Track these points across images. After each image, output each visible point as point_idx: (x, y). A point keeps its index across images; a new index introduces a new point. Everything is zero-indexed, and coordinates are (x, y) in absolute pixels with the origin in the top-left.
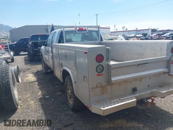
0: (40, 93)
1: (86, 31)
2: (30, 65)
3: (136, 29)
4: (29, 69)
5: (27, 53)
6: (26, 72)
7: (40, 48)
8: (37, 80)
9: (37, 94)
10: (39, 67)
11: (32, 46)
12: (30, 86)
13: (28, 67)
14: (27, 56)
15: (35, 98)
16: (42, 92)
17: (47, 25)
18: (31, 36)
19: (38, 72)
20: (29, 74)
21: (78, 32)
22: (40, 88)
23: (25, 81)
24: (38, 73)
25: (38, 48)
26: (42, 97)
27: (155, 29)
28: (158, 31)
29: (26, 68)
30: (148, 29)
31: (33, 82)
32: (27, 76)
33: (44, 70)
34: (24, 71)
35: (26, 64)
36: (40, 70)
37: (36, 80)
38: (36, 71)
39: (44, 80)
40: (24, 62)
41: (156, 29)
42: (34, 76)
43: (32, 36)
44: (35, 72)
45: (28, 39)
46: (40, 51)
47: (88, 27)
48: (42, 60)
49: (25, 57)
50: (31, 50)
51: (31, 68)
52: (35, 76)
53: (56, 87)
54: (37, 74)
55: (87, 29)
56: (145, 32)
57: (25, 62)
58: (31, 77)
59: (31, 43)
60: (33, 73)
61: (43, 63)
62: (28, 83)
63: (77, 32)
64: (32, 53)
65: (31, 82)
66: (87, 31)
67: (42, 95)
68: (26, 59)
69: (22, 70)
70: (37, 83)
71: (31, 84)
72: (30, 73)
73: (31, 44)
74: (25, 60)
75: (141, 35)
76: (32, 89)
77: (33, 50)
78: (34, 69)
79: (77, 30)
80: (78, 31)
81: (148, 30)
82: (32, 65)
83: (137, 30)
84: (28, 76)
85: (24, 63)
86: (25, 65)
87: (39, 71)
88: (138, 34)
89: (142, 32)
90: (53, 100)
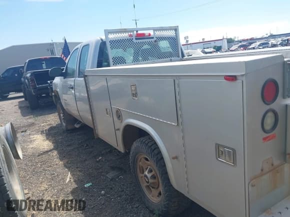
0: (70, 178)
1: (153, 38)
2: (32, 116)
3: (203, 39)
4: (33, 124)
5: (22, 94)
6: (28, 132)
7: (51, 83)
8: (54, 147)
9: (64, 179)
10: (52, 119)
11: (32, 80)
12: (43, 163)
13: (30, 121)
14: (23, 99)
15: (61, 190)
16: (73, 175)
17: (51, 42)
18: (27, 61)
19: (52, 129)
20: (35, 136)
21: (138, 41)
22: (65, 166)
23: (30, 151)
24: (53, 132)
25: (48, 83)
26: (76, 186)
27: (231, 39)
28: (237, 41)
29: (26, 124)
30: (222, 38)
31: (47, 152)
32: (31, 141)
33: (64, 124)
34: (23, 129)
35: (24, 114)
36: (55, 125)
37: (52, 147)
38: (47, 127)
39: (69, 146)
40: (19, 111)
41: (233, 38)
42: (45, 138)
43: (29, 61)
44: (46, 130)
45: (23, 67)
46: (52, 88)
47: (155, 30)
48: (58, 106)
49: (19, 102)
50: (31, 88)
51: (37, 122)
52: (47, 139)
53: (100, 158)
54: (51, 133)
55: (154, 33)
56: (218, 44)
57: (21, 112)
58: (41, 143)
59: (28, 75)
60: (42, 132)
61: (61, 112)
62: (37, 155)
63: (135, 41)
64: (34, 94)
65: (44, 152)
66: (155, 39)
67: (75, 181)
68: (23, 105)
69: (19, 128)
70: (55, 153)
71: (44, 156)
72: (37, 132)
73: (30, 76)
74: (20, 108)
75: (212, 50)
76: (50, 169)
77: (35, 88)
78: (43, 125)
79: (134, 38)
80: (136, 39)
81: (221, 41)
82: (37, 116)
83: (204, 42)
84: (34, 140)
85: (20, 114)
86: (22, 117)
87: (54, 127)
88: (208, 48)
89: (213, 44)
90: (103, 192)
